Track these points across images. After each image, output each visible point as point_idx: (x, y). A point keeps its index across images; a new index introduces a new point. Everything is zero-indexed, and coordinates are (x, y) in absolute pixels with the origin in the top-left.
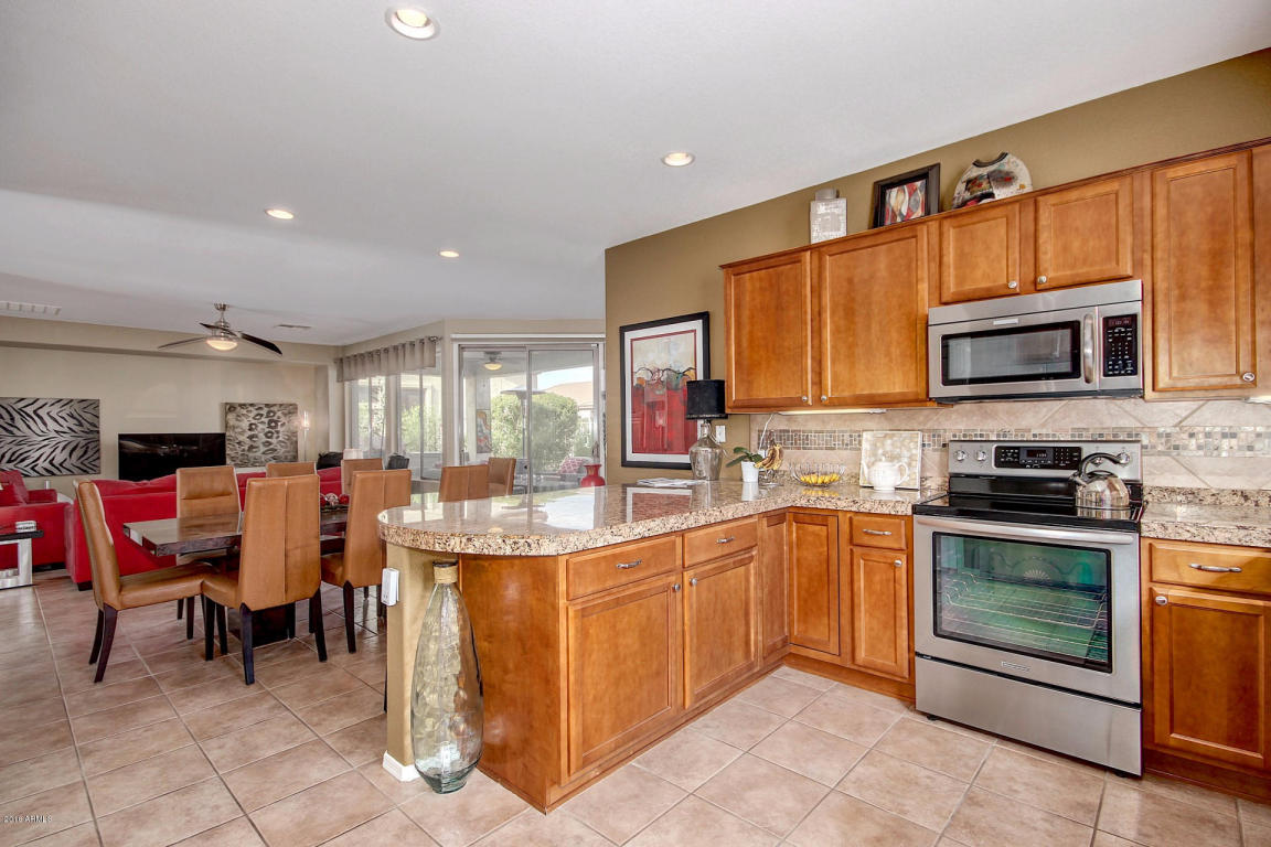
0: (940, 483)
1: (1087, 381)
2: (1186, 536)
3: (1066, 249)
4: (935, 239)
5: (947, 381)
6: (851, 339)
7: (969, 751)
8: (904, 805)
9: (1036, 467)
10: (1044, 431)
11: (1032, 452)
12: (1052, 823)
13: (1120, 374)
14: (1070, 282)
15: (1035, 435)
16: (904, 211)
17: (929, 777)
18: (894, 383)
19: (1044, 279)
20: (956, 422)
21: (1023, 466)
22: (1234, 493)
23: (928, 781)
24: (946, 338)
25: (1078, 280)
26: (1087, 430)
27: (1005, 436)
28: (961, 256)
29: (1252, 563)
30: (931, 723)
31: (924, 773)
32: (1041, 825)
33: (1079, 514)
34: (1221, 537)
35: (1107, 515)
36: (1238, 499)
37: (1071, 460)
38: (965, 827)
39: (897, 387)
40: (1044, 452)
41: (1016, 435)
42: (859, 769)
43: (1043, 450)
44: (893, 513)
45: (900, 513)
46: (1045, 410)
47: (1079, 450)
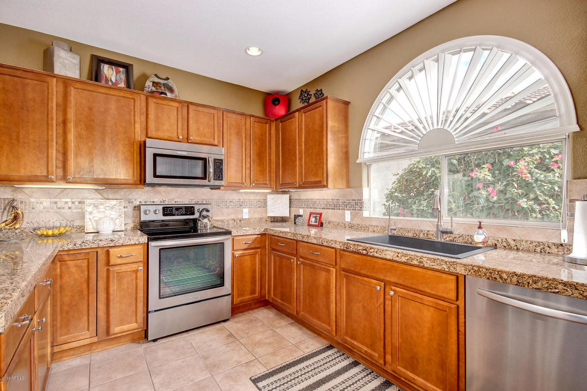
0: (132, 226)
1: (209, 181)
2: (242, 234)
3: (198, 129)
4: (144, 104)
5: (155, 176)
6: (90, 144)
7: (182, 343)
8: (190, 378)
9: (179, 215)
10: (179, 200)
11: (177, 209)
12: (229, 346)
13: (218, 180)
14: (200, 142)
15: (175, 202)
16: (114, 80)
17: (183, 362)
18: (120, 173)
19: (191, 138)
20: (141, 195)
21: (174, 215)
22: (232, 219)
23: (185, 363)
24: (155, 155)
25: (202, 142)
26: (193, 200)
27: (164, 202)
28: (157, 117)
29: (256, 239)
30: (157, 343)
31: (180, 361)
32: (228, 349)
33: (199, 232)
34: (250, 233)
35: (209, 231)
36: (233, 221)
37: (191, 211)
38: (214, 368)
39: (122, 175)
40: (182, 209)
41: (168, 202)
42: (156, 381)
43: (181, 208)
44: (137, 243)
45: (141, 243)
46: (180, 191)
47: (193, 207)
